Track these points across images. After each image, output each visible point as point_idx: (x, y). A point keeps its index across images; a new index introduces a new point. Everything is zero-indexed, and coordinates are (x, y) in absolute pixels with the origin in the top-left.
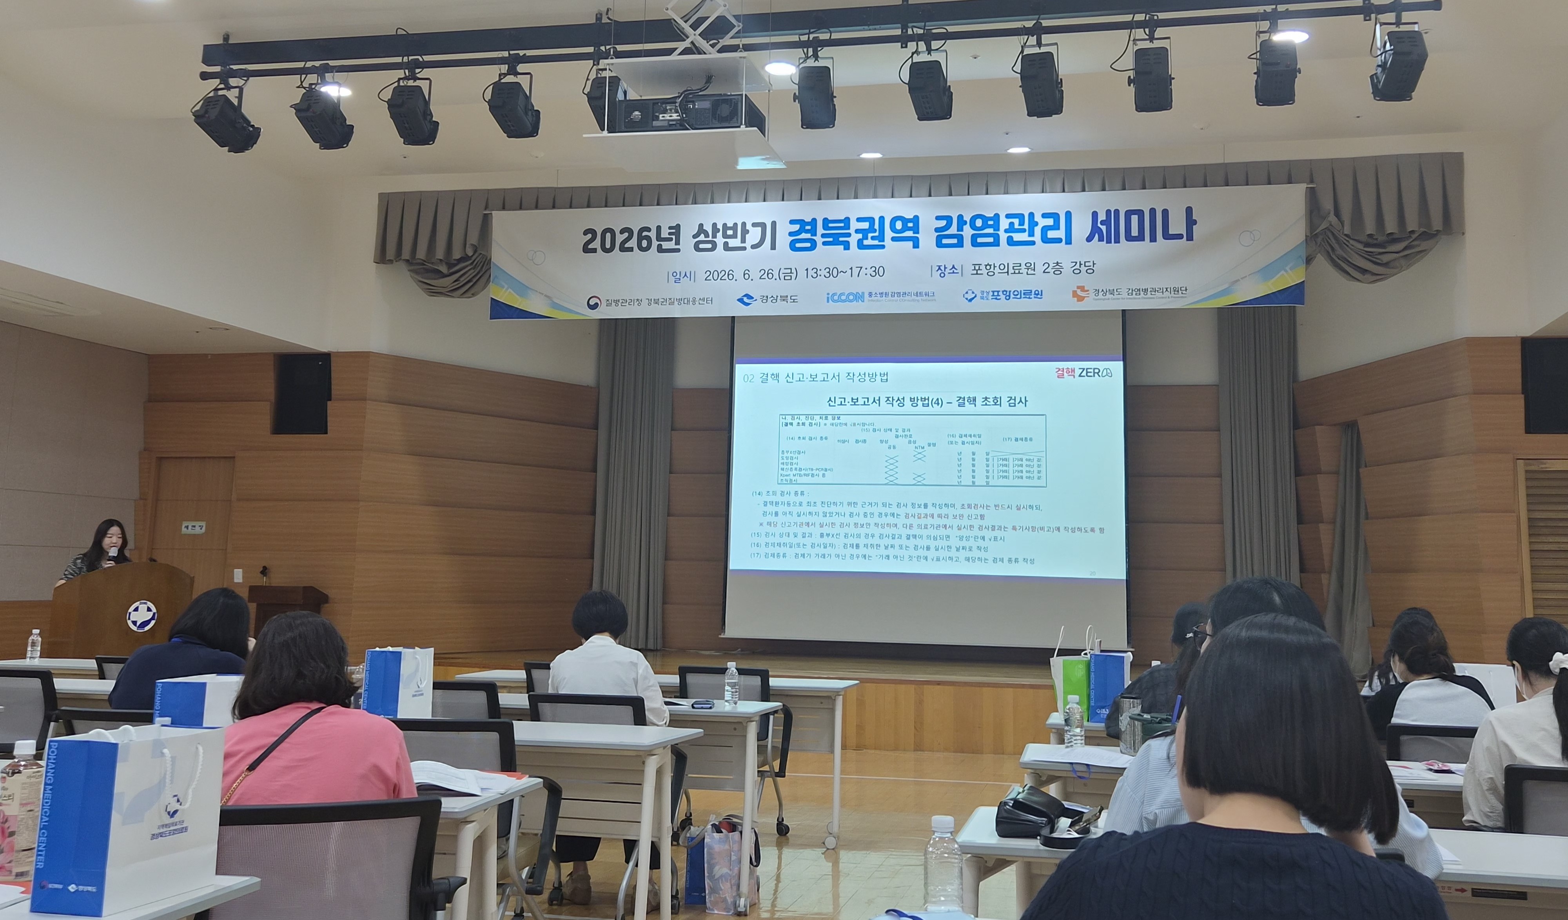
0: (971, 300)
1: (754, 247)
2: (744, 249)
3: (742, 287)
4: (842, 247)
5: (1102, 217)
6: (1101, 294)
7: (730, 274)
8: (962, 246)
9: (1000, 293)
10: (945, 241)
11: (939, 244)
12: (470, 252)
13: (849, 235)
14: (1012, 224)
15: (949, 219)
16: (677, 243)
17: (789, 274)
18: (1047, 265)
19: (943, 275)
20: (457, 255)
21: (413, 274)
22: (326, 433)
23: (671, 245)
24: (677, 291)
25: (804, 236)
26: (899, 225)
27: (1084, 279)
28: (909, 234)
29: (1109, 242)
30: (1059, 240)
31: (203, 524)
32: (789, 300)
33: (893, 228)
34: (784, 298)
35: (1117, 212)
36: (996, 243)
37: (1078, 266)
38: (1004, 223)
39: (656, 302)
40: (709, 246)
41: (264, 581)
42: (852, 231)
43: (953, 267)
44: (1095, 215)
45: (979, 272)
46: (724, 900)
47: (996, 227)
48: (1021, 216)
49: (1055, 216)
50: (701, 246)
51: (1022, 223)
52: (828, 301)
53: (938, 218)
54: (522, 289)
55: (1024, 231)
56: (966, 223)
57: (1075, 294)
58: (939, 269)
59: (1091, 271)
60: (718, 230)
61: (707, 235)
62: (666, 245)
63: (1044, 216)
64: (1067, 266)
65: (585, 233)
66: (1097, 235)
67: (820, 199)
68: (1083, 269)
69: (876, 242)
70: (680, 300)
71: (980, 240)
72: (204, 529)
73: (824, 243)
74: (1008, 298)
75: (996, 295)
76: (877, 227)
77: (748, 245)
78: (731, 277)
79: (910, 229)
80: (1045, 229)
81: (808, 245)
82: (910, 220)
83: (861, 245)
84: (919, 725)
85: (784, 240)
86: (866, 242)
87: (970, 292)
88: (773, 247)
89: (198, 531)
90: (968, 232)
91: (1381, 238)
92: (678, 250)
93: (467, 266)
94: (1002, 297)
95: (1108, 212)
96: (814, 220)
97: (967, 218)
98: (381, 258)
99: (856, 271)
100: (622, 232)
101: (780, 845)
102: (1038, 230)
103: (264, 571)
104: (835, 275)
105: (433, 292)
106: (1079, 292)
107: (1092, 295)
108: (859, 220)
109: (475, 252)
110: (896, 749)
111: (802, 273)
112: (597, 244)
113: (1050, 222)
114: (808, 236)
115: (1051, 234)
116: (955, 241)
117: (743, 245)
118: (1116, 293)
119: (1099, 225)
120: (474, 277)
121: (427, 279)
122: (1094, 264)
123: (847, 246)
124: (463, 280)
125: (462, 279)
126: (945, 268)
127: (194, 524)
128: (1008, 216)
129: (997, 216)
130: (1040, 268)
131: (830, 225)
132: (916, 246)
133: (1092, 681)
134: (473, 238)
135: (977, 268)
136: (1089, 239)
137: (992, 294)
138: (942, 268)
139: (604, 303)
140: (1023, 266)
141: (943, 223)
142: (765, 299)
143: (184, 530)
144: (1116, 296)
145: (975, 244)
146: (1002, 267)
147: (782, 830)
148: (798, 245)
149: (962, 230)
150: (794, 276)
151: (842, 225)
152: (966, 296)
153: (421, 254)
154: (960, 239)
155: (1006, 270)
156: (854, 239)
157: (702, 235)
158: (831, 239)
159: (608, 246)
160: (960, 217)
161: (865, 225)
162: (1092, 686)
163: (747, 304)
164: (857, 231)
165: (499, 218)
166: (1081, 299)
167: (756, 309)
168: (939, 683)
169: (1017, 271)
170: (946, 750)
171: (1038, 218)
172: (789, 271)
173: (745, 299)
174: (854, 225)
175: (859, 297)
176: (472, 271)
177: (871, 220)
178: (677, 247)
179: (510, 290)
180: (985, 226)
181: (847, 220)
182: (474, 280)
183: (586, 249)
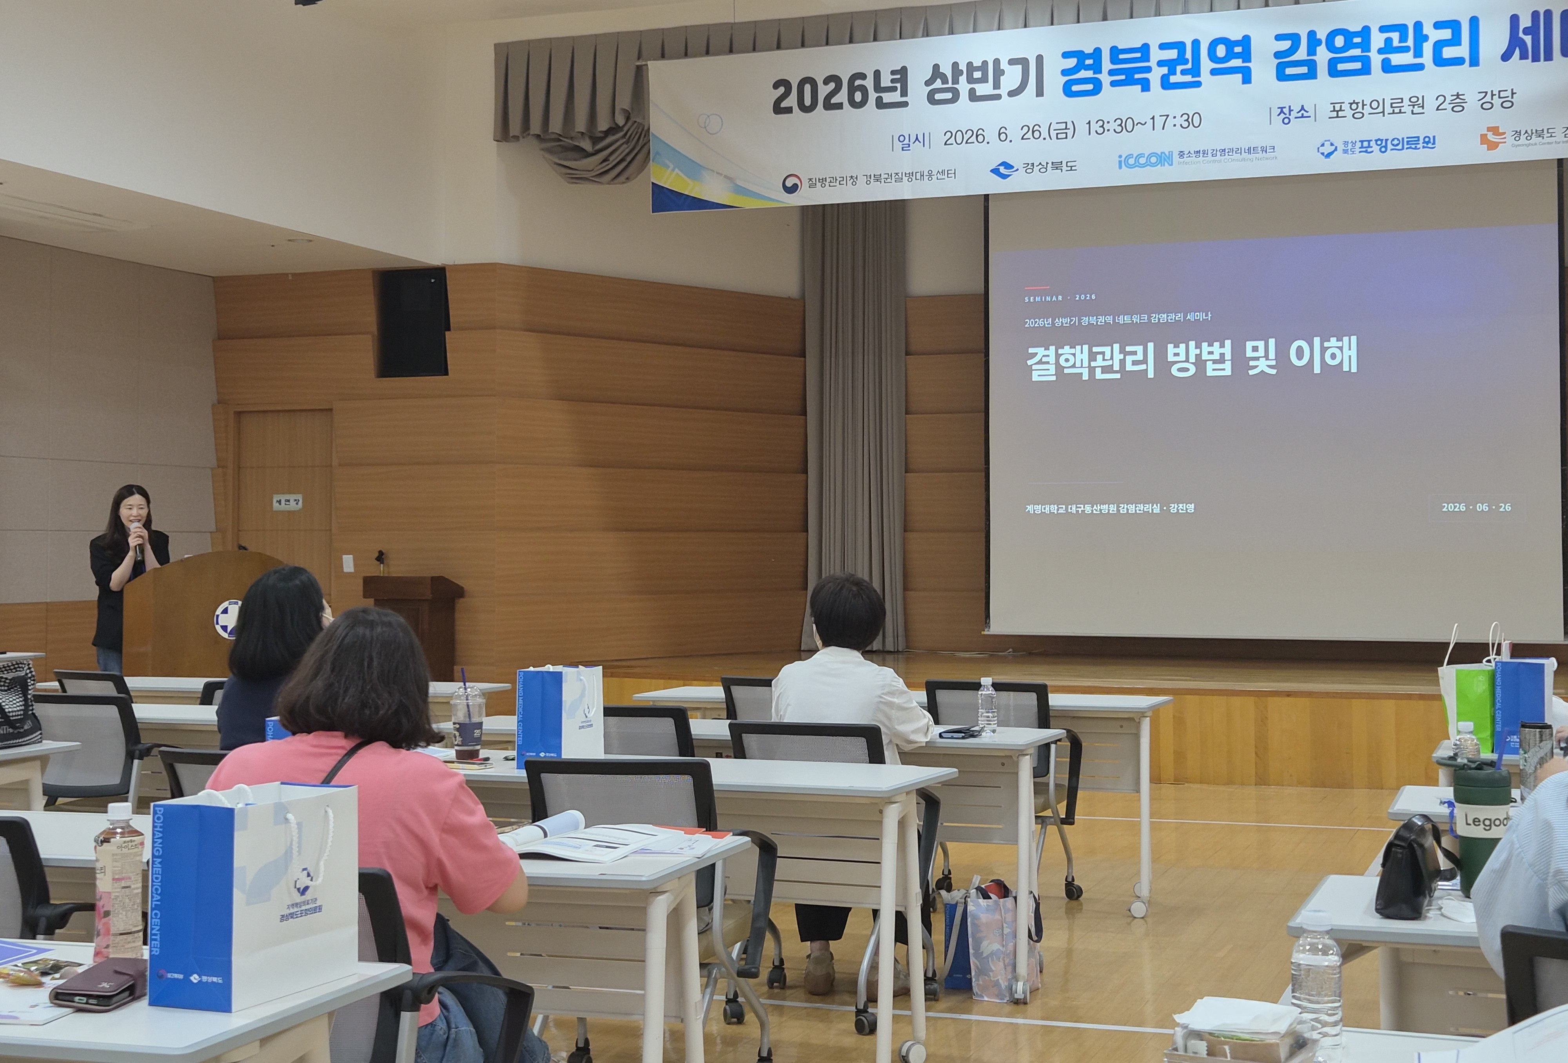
0: (1329, 155)
1: (1012, 94)
2: (998, 97)
3: (997, 153)
4: (1139, 87)
5: (1525, 22)
6: (1523, 137)
7: (978, 135)
8: (1315, 77)
9: (1373, 143)
10: (1289, 71)
11: (1281, 76)
12: (620, 121)
13: (1149, 70)
14: (1388, 41)
15: (1295, 38)
16: (904, 93)
17: (1065, 131)
18: (1441, 99)
19: (1286, 121)
20: (603, 125)
21: (547, 156)
22: (446, 374)
23: (895, 97)
24: (905, 162)
25: (1083, 74)
26: (1221, 51)
27: (1497, 117)
28: (1236, 63)
29: (1536, 59)
30: (1459, 61)
31: (300, 497)
32: (1064, 168)
33: (1213, 57)
34: (1057, 166)
35: (1548, 14)
36: (1366, 70)
37: (1488, 98)
38: (1377, 40)
39: (878, 178)
40: (949, 96)
41: (380, 570)
42: (1153, 63)
43: (1303, 108)
44: (1514, 20)
45: (1340, 114)
46: (997, 984)
47: (1366, 46)
48: (1401, 29)
49: (1454, 25)
50: (938, 96)
51: (1403, 38)
52: (1120, 167)
53: (1279, 38)
54: (694, 169)
55: (1406, 49)
56: (1319, 42)
57: (1484, 139)
58: (1282, 112)
59: (1508, 103)
60: (961, 72)
61: (945, 80)
62: (888, 98)
63: (1438, 25)
64: (1472, 99)
65: (776, 86)
66: (1517, 50)
67: (1105, 19)
68: (1497, 101)
69: (1188, 78)
70: (910, 175)
71: (1341, 67)
72: (300, 503)
73: (1113, 84)
74: (1384, 149)
75: (1365, 147)
76: (1189, 55)
77: (1003, 91)
78: (980, 138)
79: (1237, 56)
80: (1439, 46)
81: (1090, 87)
82: (1237, 43)
83: (1166, 84)
84: (1262, 749)
85: (1054, 81)
86: (1173, 79)
87: (1327, 144)
88: (1040, 93)
89: (293, 506)
90: (1323, 55)
92: (905, 104)
93: (617, 141)
94: (1375, 148)
95: (1535, 15)
96: (1098, 51)
97: (1322, 35)
98: (504, 133)
99: (1159, 121)
100: (826, 82)
101: (1070, 913)
102: (1428, 48)
103: (381, 557)
104: (1129, 128)
105: (575, 178)
106: (1491, 137)
107: (1510, 140)
108: (1163, 46)
109: (628, 119)
110: (1230, 782)
111: (1082, 128)
112: (792, 101)
113: (1446, 34)
114: (1089, 74)
115: (1448, 52)
116: (1304, 70)
117: (997, 92)
118: (1546, 135)
119: (1521, 35)
120: (628, 154)
121: (565, 160)
122: (1513, 94)
123: (1146, 86)
124: (614, 159)
125: (611, 159)
126: (1290, 111)
127: (287, 497)
128: (1383, 29)
129: (1366, 31)
130: (1431, 104)
131: (1121, 56)
132: (1247, 80)
133: (1498, 699)
134: (624, 101)
135: (1337, 108)
136: (1506, 57)
137: (1359, 144)
138: (1286, 111)
139: (806, 184)
140: (1406, 102)
141: (1286, 45)
142: (1029, 167)
143: (276, 505)
144: (1546, 140)
145: (1333, 72)
146: (1375, 105)
147: (1073, 892)
148: (1075, 88)
149: (1315, 54)
150: (1070, 133)
151: (1138, 55)
152: (1322, 149)
153: (556, 125)
154: (1312, 66)
155: (1380, 109)
156: (1155, 76)
157: (939, 81)
158: (1123, 77)
159: (808, 102)
160: (1312, 34)
161: (1173, 54)
162: (1498, 705)
163: (1004, 177)
164: (1160, 63)
165: (657, 69)
166: (1493, 146)
167: (1018, 183)
168: (1289, 694)
169: (1397, 110)
170: (1300, 783)
171: (1428, 29)
172: (1063, 126)
173: (1002, 170)
174: (1156, 55)
175: (1164, 159)
176: (625, 146)
177: (1180, 46)
178: (904, 99)
179: (677, 170)
180: (1348, 45)
181: (1145, 49)
182: (629, 159)
183: (778, 109)
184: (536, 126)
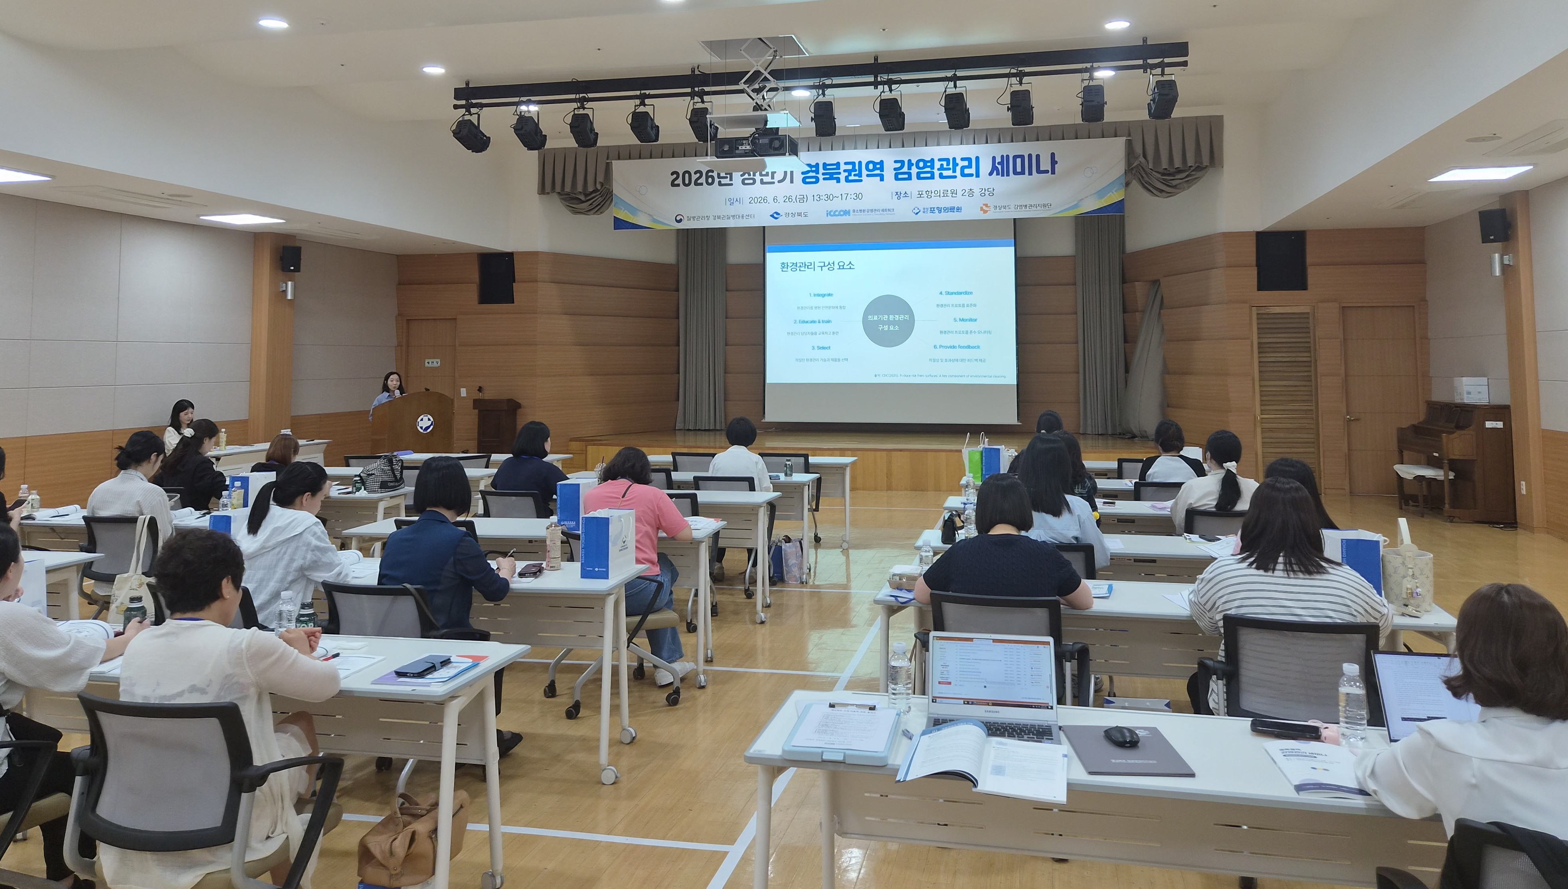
0: (917, 214)
1: (779, 182)
2: (773, 183)
3: (773, 208)
4: (835, 181)
5: (998, 160)
6: (998, 208)
7: (765, 200)
8: (911, 179)
9: (935, 209)
10: (900, 176)
11: (897, 179)
12: (599, 187)
13: (840, 173)
14: (942, 165)
15: (902, 162)
16: (731, 179)
17: (803, 199)
18: (964, 191)
19: (899, 198)
20: (590, 189)
21: (563, 202)
22: (513, 303)
23: (727, 181)
24: (732, 210)
25: (811, 174)
26: (871, 166)
27: (987, 199)
28: (878, 172)
29: (1003, 175)
30: (971, 175)
31: (439, 360)
32: (803, 215)
33: (867, 169)
34: (799, 214)
35: (1008, 156)
36: (932, 177)
37: (983, 191)
38: (937, 165)
39: (719, 217)
40: (751, 181)
41: (480, 396)
42: (841, 171)
43: (906, 193)
44: (994, 158)
45: (922, 196)
46: (793, 576)
47: (932, 167)
48: (947, 160)
49: (969, 160)
50: (746, 182)
51: (948, 164)
52: (827, 216)
53: (896, 162)
54: (634, 211)
55: (949, 169)
56: (913, 164)
57: (982, 209)
58: (897, 194)
59: (992, 194)
61: (749, 175)
62: (723, 181)
63: (963, 159)
64: (977, 192)
65: (672, 174)
66: (995, 172)
67: (820, 150)
68: (987, 193)
69: (857, 178)
70: (733, 216)
71: (922, 175)
72: (439, 363)
73: (824, 179)
74: (940, 212)
75: (932, 210)
76: (857, 168)
77: (776, 180)
79: (878, 169)
80: (963, 168)
81: (814, 180)
82: (878, 163)
83: (847, 180)
84: (889, 475)
85: (798, 177)
86: (850, 178)
87: (916, 209)
88: (792, 182)
89: (435, 365)
90: (914, 171)
91: (1172, 170)
92: (732, 184)
93: (597, 196)
94: (937, 211)
95: (1002, 157)
96: (817, 164)
97: (914, 162)
98: (542, 190)
99: (844, 196)
100: (696, 173)
102: (958, 169)
103: (480, 389)
104: (831, 199)
105: (576, 212)
106: (984, 208)
107: (992, 209)
108: (846, 163)
109: (602, 186)
110: (876, 489)
111: (810, 198)
112: (679, 181)
113: (966, 163)
114: (814, 174)
115: (967, 171)
116: (906, 176)
117: (773, 181)
118: (1007, 208)
119: (997, 165)
120: (602, 202)
121: (571, 204)
122: (993, 190)
123: (838, 180)
124: (595, 204)
125: (594, 204)
126: (900, 193)
127: (432, 360)
128: (940, 160)
129: (932, 160)
130: (960, 193)
131: (828, 167)
132: (882, 180)
134: (600, 178)
135: (921, 193)
136: (991, 174)
137: (930, 209)
138: (899, 193)
139: (686, 219)
140: (949, 192)
141: (899, 165)
142: (787, 214)
143: (427, 364)
144: (1007, 210)
145: (919, 178)
146: (936, 192)
147: (817, 539)
148: (807, 180)
149: (911, 169)
150: (805, 200)
151: (835, 167)
152: (914, 211)
153: (568, 189)
154: (910, 174)
155: (938, 194)
156: (842, 176)
157: (747, 174)
158: (828, 176)
159: (687, 182)
160: (910, 161)
161: (850, 167)
162: (984, 466)
163: (776, 218)
164: (845, 171)
165: (617, 165)
166: (985, 212)
167: (782, 221)
168: (901, 450)
169: (945, 195)
170: (906, 489)
171: (958, 161)
172: (802, 197)
173: (775, 215)
174: (843, 167)
175: (846, 213)
176: (600, 198)
177: (853, 164)
178: (731, 182)
179: (626, 211)
180: (925, 166)
181: (838, 164)
182: (602, 204)
183: (673, 184)
184: (558, 188)
